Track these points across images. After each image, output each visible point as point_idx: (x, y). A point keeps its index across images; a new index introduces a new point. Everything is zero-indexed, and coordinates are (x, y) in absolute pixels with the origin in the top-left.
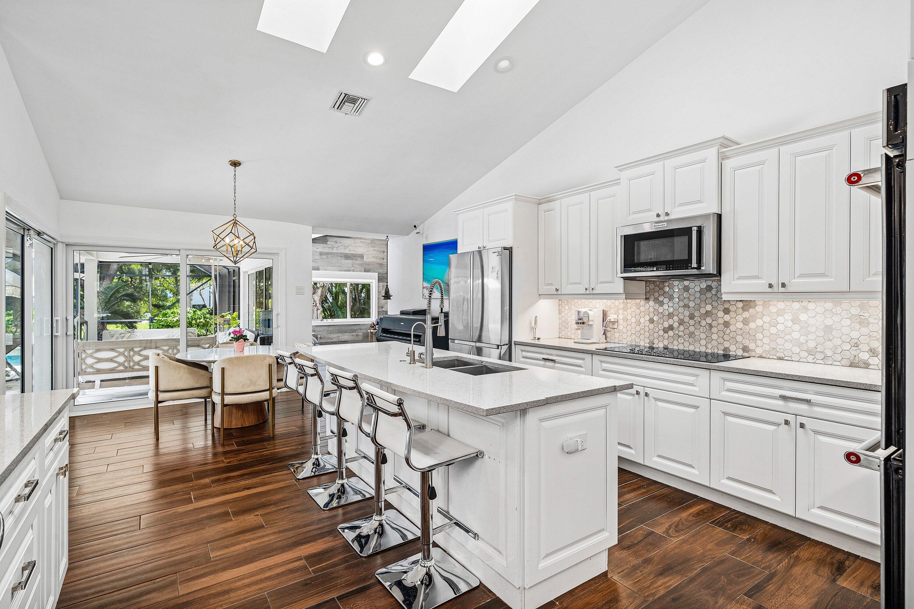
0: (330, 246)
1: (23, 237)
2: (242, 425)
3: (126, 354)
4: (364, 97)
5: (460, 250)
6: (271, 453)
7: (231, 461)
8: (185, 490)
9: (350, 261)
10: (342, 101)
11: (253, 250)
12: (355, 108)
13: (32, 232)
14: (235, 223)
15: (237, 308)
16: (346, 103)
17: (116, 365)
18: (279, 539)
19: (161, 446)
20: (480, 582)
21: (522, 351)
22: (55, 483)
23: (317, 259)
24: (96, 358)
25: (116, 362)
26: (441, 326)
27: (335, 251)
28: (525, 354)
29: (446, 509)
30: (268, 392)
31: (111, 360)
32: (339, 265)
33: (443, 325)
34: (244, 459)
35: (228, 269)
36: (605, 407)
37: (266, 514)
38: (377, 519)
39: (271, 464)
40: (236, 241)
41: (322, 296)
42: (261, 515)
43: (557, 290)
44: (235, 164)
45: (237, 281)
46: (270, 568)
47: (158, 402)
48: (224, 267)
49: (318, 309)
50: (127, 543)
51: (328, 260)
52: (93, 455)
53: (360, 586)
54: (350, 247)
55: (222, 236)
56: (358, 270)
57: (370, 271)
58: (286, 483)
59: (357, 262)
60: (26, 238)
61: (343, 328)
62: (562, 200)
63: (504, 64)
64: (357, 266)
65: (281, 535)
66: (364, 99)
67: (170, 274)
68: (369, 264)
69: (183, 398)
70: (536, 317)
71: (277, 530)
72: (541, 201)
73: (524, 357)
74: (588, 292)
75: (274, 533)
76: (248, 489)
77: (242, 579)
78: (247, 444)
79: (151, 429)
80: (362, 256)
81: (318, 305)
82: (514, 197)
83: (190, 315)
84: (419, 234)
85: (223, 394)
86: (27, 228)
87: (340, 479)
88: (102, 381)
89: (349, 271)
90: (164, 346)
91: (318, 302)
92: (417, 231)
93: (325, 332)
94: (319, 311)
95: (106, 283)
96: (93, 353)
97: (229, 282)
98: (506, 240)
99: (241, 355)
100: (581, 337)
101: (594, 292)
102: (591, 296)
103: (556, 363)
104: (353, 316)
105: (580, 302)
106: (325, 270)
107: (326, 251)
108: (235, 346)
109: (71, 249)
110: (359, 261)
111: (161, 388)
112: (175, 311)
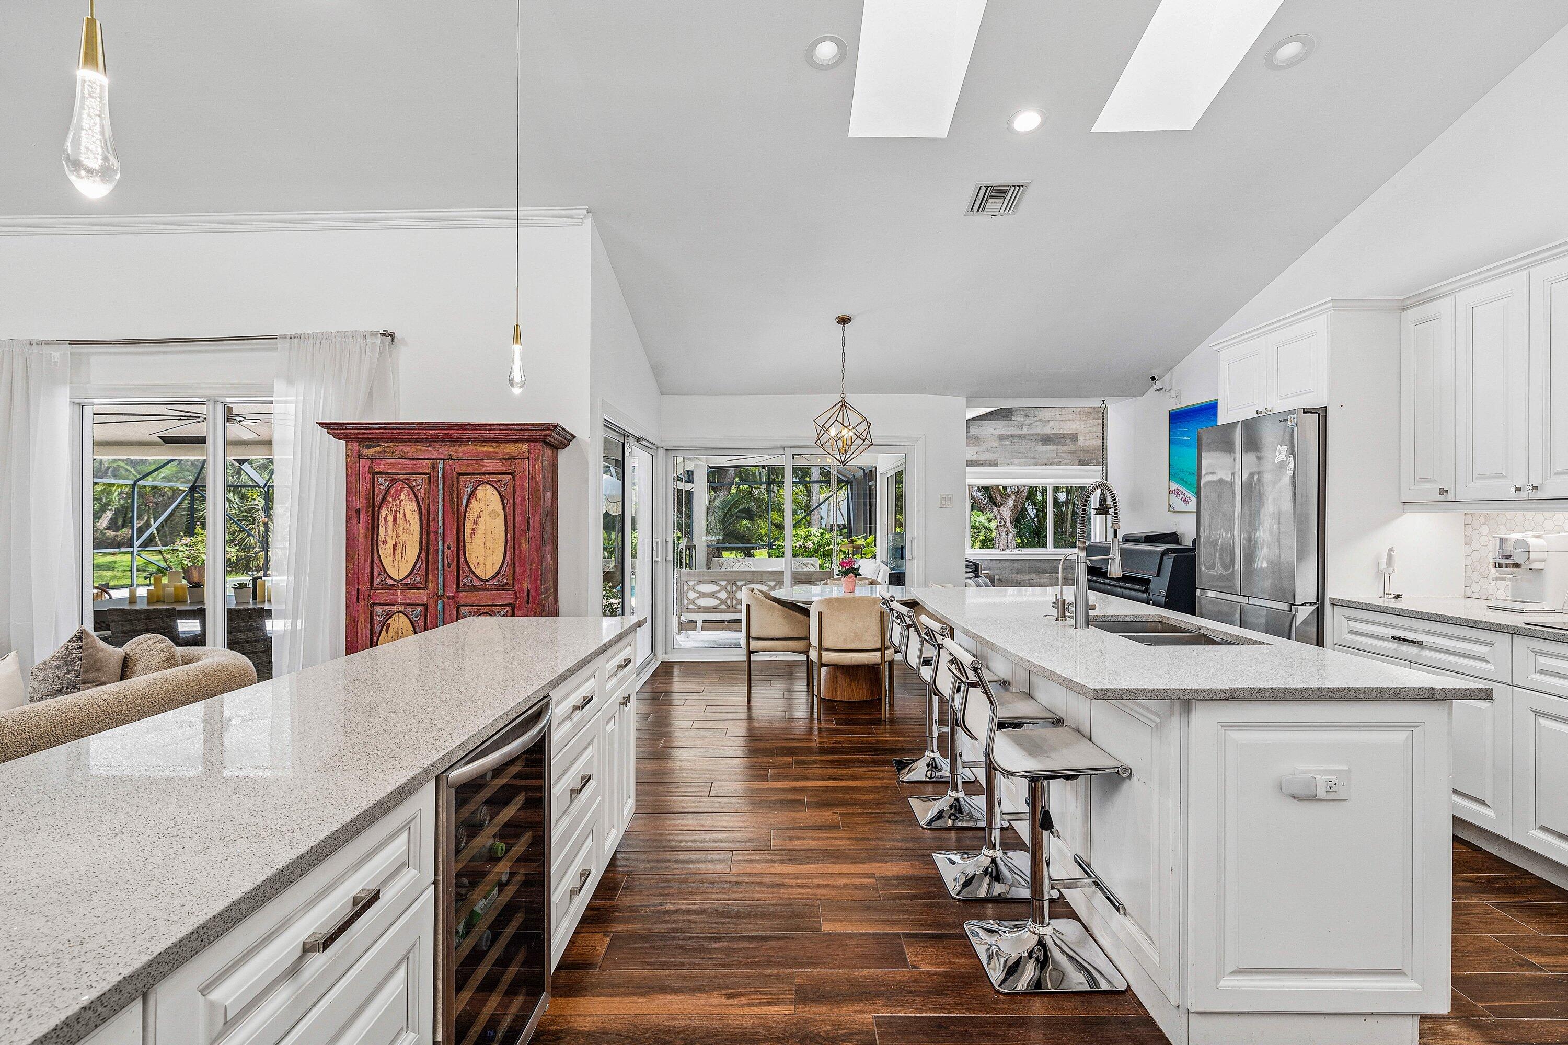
0: (1016, 423)
1: (623, 444)
2: (850, 698)
3: (729, 588)
4: (1017, 183)
5: (1222, 419)
6: (877, 741)
7: (824, 742)
8: (763, 764)
9: (1052, 448)
10: (984, 197)
11: (867, 443)
12: (1005, 204)
13: (631, 439)
14: (844, 405)
15: (874, 531)
16: (990, 200)
17: (718, 602)
18: (852, 847)
19: (754, 709)
20: (1129, 986)
21: (1348, 619)
22: (618, 711)
23: (994, 446)
24: (699, 592)
25: (718, 598)
26: (1113, 559)
27: (1025, 431)
28: (1354, 625)
29: (1087, 859)
30: (879, 653)
31: (713, 595)
32: (1032, 455)
33: (1117, 559)
34: (839, 743)
35: (864, 470)
36: (1411, 728)
37: (846, 814)
38: (988, 855)
39: (871, 755)
40: (845, 432)
41: (1015, 508)
42: (841, 814)
43: (1443, 492)
44: (844, 321)
45: (873, 487)
46: (831, 876)
47: (750, 652)
48: (859, 467)
49: (1008, 532)
50: (694, 807)
51: (1013, 447)
52: (682, 708)
53: (938, 932)
54: (1052, 423)
55: (827, 426)
56: (1068, 461)
57: (1091, 463)
58: (884, 783)
59: (1065, 448)
60: (626, 446)
61: (1039, 565)
62: (1457, 295)
63: (1290, 50)
64: (1065, 455)
65: (858, 842)
66: (1019, 186)
67: (797, 480)
68: (1087, 451)
69: (778, 650)
70: (1391, 550)
71: (854, 836)
72: (1408, 302)
73: (1352, 632)
74: (1523, 495)
75: (850, 839)
76: (834, 779)
77: (798, 878)
78: (850, 724)
79: (744, 688)
80: (1074, 437)
81: (1008, 524)
82: (1330, 304)
83: (817, 539)
84: (1162, 391)
85: (821, 648)
86: (626, 435)
87: (952, 790)
88: (703, 622)
89: (1051, 464)
90: (770, 580)
91: (1008, 520)
92: (1158, 385)
93: (1008, 571)
94: (1010, 535)
95: (722, 495)
96: (694, 585)
97: (865, 490)
98: (1313, 394)
99: (851, 595)
100: (1512, 597)
101: (1540, 494)
102: (1534, 505)
103: (1423, 648)
104: (1056, 545)
105: (1519, 517)
106: (1008, 465)
107: (1009, 433)
108: (844, 583)
109: (671, 454)
110: (1070, 447)
111: (753, 634)
112: (798, 532)
